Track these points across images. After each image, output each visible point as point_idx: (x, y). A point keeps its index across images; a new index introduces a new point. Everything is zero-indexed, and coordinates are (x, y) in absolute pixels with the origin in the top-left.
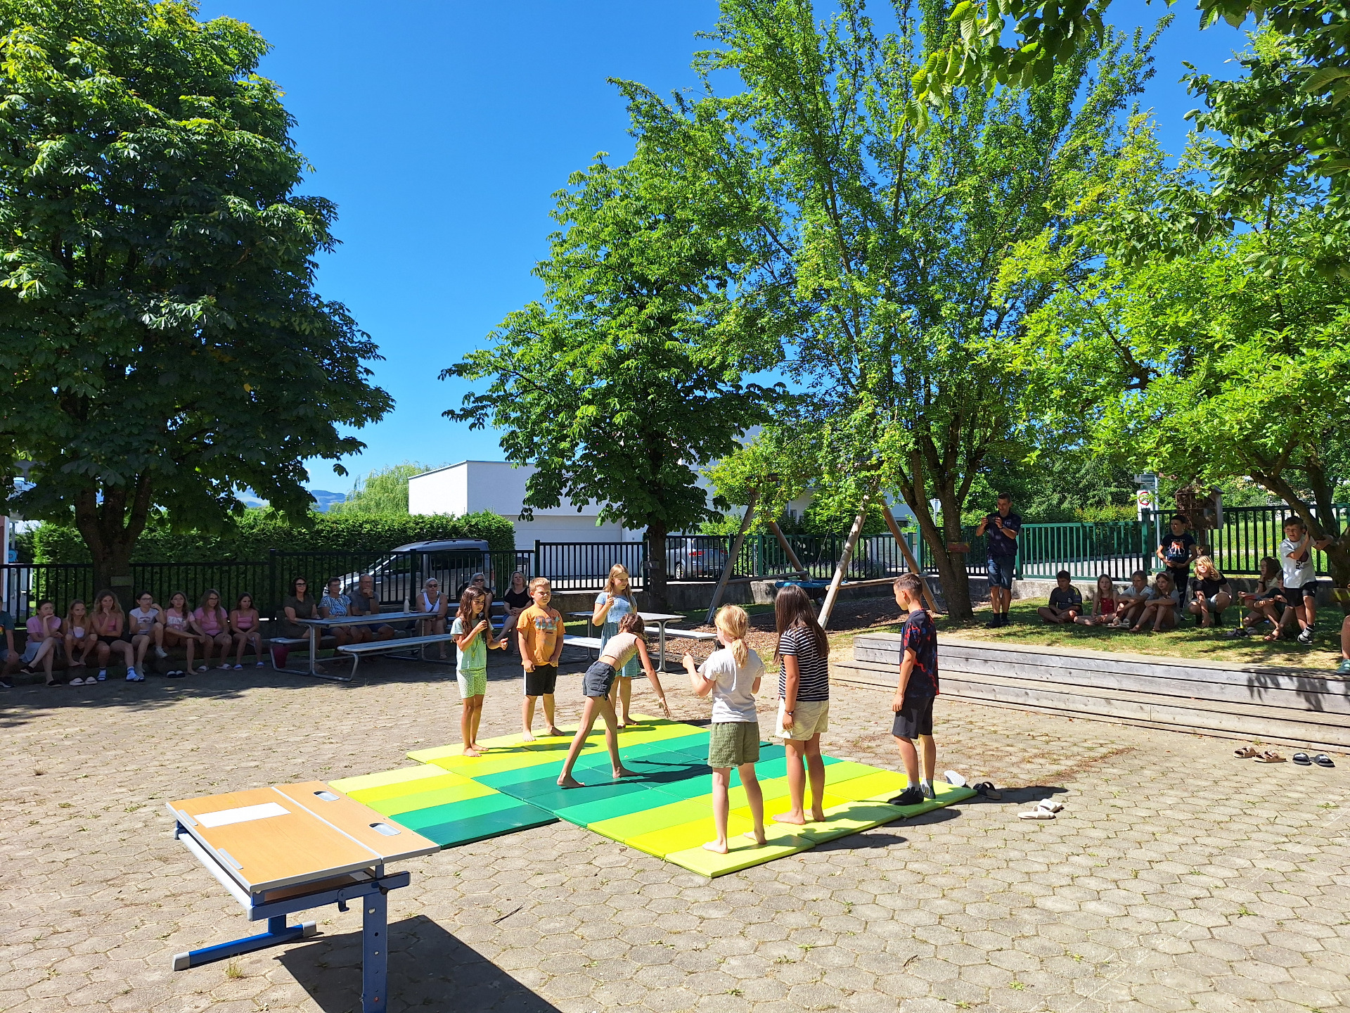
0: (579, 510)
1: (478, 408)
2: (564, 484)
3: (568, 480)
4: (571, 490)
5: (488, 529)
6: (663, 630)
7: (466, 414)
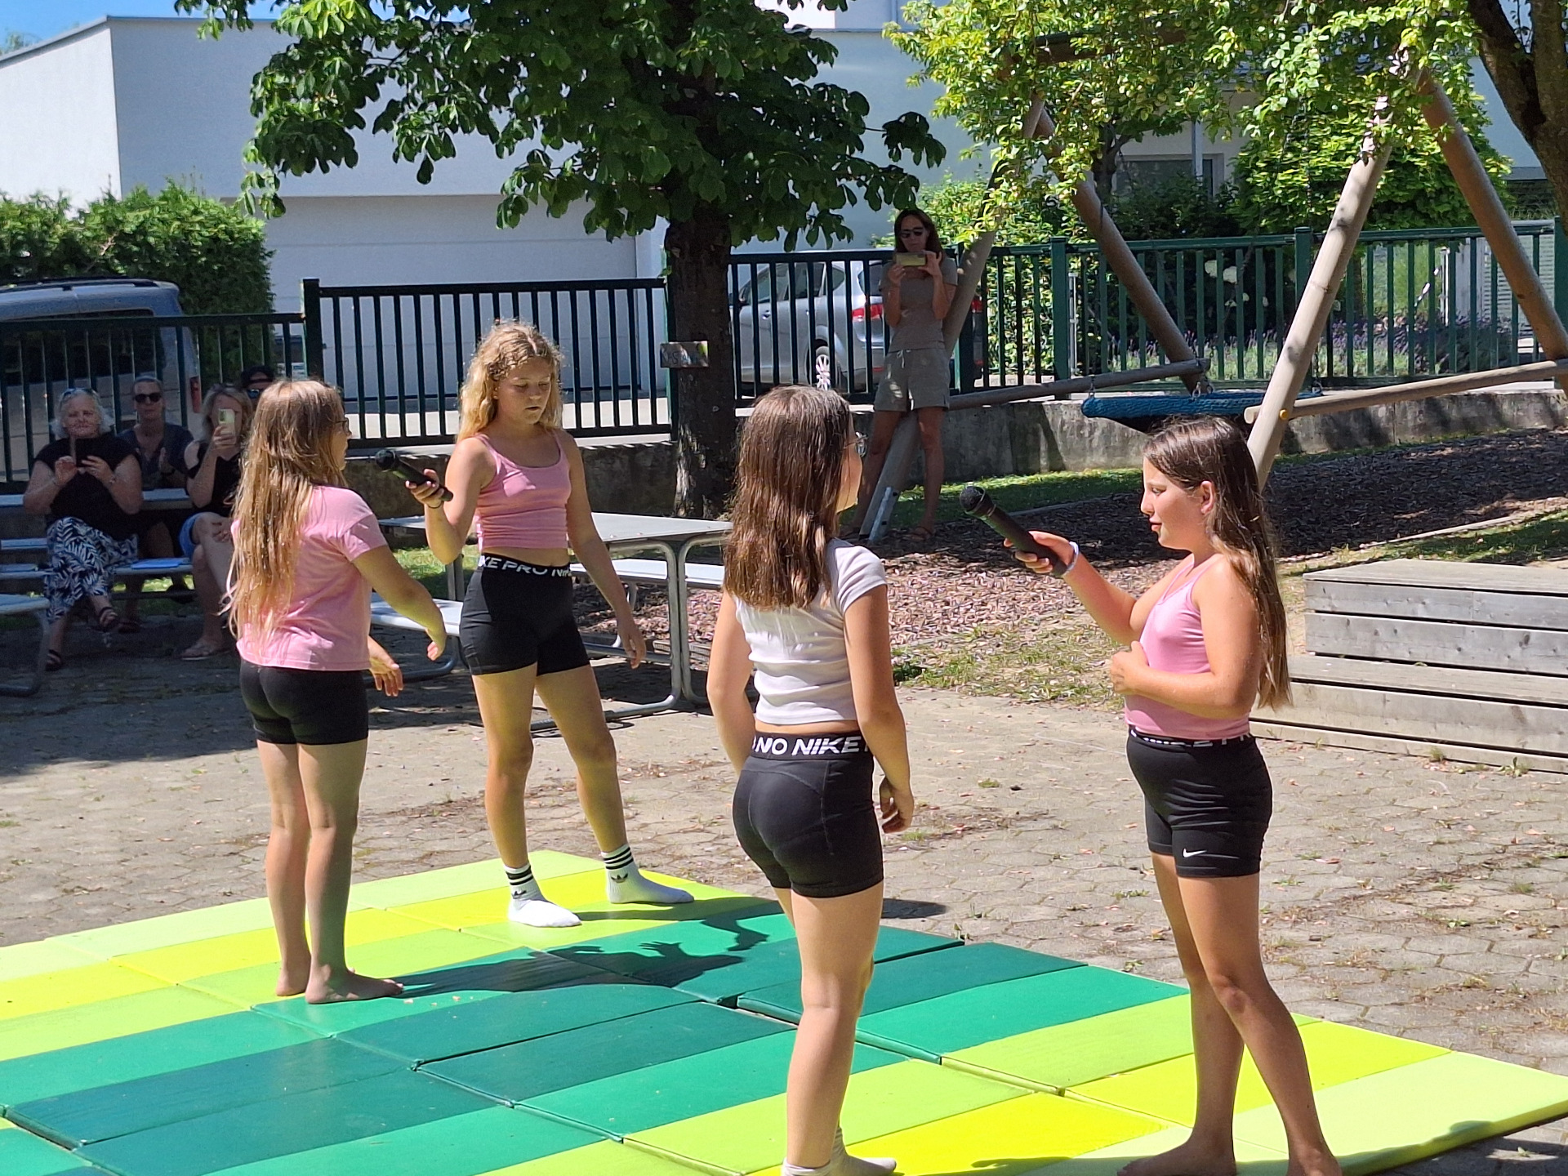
0: (425, 175)
2: (368, 88)
3: (379, 75)
4: (394, 108)
5: (182, 245)
6: (678, 571)
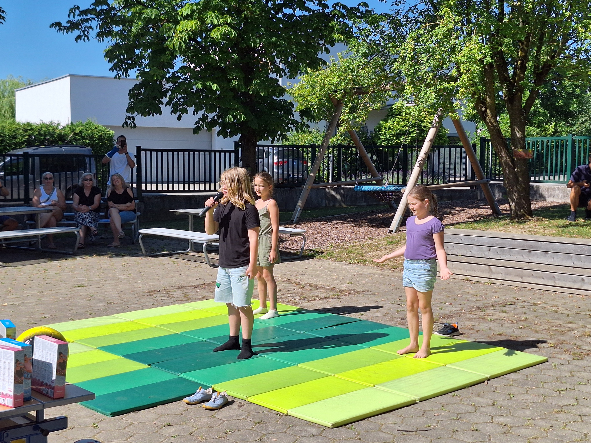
0: (179, 118)
1: (83, 21)
7: (73, 26)
